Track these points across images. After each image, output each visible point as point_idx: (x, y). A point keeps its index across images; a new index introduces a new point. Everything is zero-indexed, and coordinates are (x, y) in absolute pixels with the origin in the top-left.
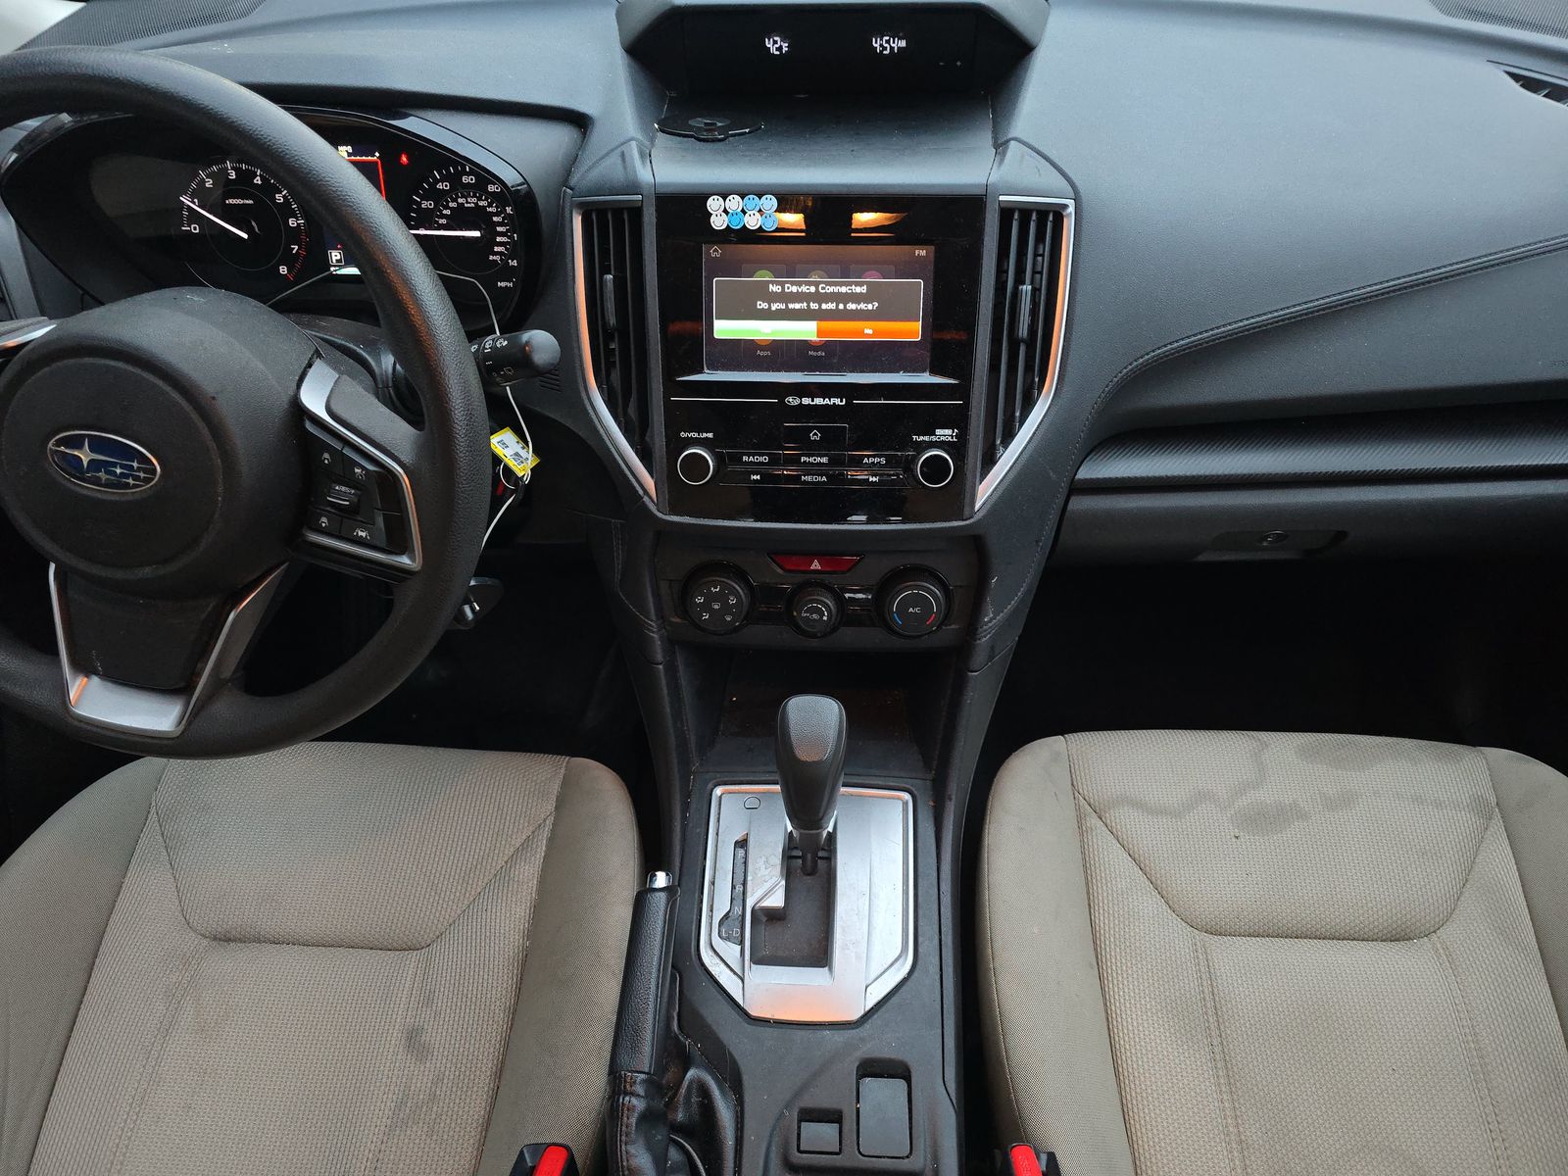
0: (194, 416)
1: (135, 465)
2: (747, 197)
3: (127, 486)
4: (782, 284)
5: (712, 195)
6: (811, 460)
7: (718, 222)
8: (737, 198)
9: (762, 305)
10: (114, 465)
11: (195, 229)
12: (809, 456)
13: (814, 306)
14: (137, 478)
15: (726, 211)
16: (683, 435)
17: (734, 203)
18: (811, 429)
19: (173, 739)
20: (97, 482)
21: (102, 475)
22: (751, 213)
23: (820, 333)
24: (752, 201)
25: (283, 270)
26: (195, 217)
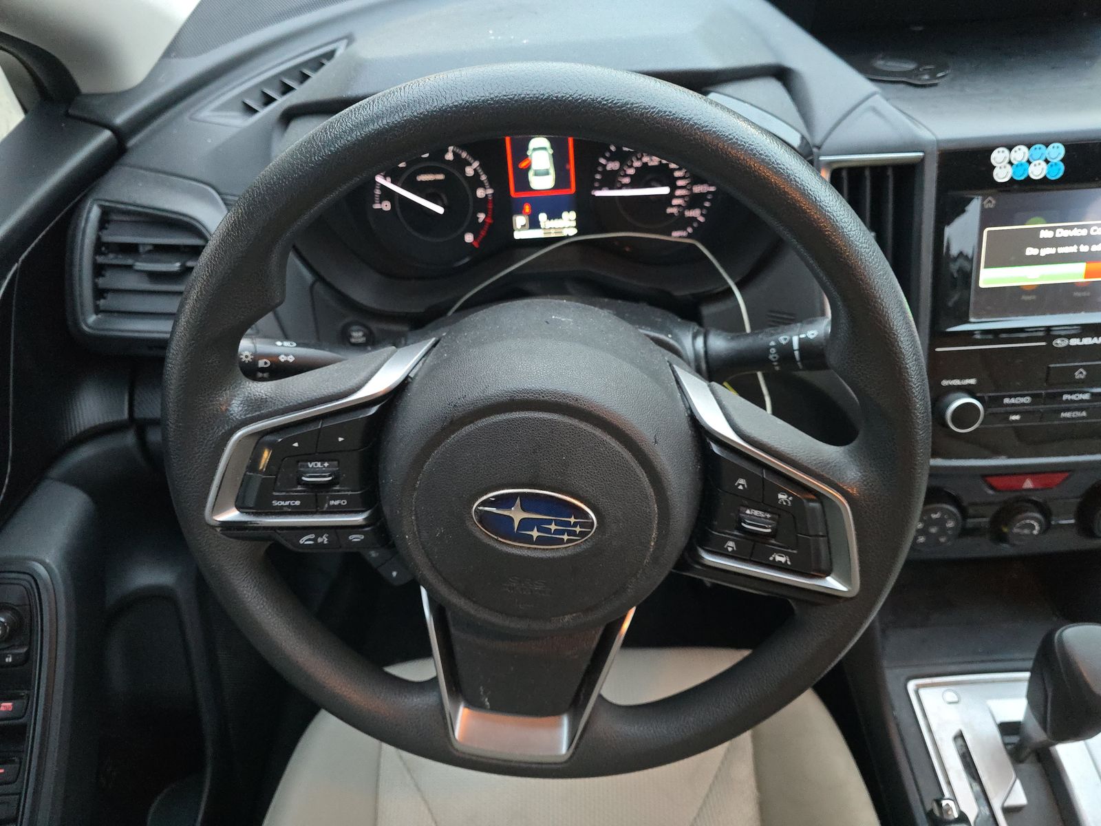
0: (633, 463)
1: (572, 520)
2: (1034, 147)
3: (561, 541)
4: (1054, 229)
5: (998, 147)
6: (1074, 397)
7: (1002, 174)
8: (1024, 148)
9: (1030, 251)
10: (549, 522)
11: (386, 206)
12: (1071, 393)
13: (1084, 248)
14: (573, 533)
15: (1010, 163)
16: (945, 383)
17: (1020, 153)
18: (1077, 368)
19: (561, 763)
20: (529, 539)
21: (535, 534)
22: (1037, 162)
23: (1087, 275)
24: (1039, 149)
25: (469, 238)
26: (387, 194)
